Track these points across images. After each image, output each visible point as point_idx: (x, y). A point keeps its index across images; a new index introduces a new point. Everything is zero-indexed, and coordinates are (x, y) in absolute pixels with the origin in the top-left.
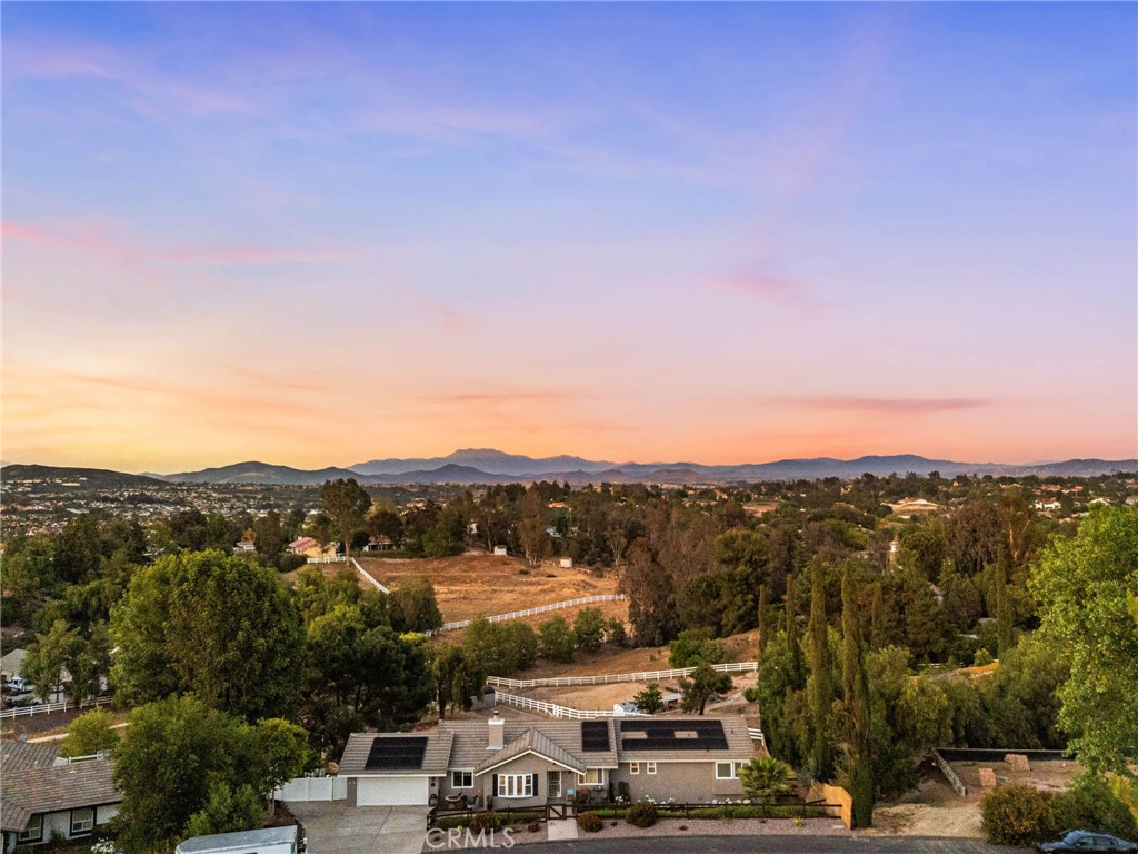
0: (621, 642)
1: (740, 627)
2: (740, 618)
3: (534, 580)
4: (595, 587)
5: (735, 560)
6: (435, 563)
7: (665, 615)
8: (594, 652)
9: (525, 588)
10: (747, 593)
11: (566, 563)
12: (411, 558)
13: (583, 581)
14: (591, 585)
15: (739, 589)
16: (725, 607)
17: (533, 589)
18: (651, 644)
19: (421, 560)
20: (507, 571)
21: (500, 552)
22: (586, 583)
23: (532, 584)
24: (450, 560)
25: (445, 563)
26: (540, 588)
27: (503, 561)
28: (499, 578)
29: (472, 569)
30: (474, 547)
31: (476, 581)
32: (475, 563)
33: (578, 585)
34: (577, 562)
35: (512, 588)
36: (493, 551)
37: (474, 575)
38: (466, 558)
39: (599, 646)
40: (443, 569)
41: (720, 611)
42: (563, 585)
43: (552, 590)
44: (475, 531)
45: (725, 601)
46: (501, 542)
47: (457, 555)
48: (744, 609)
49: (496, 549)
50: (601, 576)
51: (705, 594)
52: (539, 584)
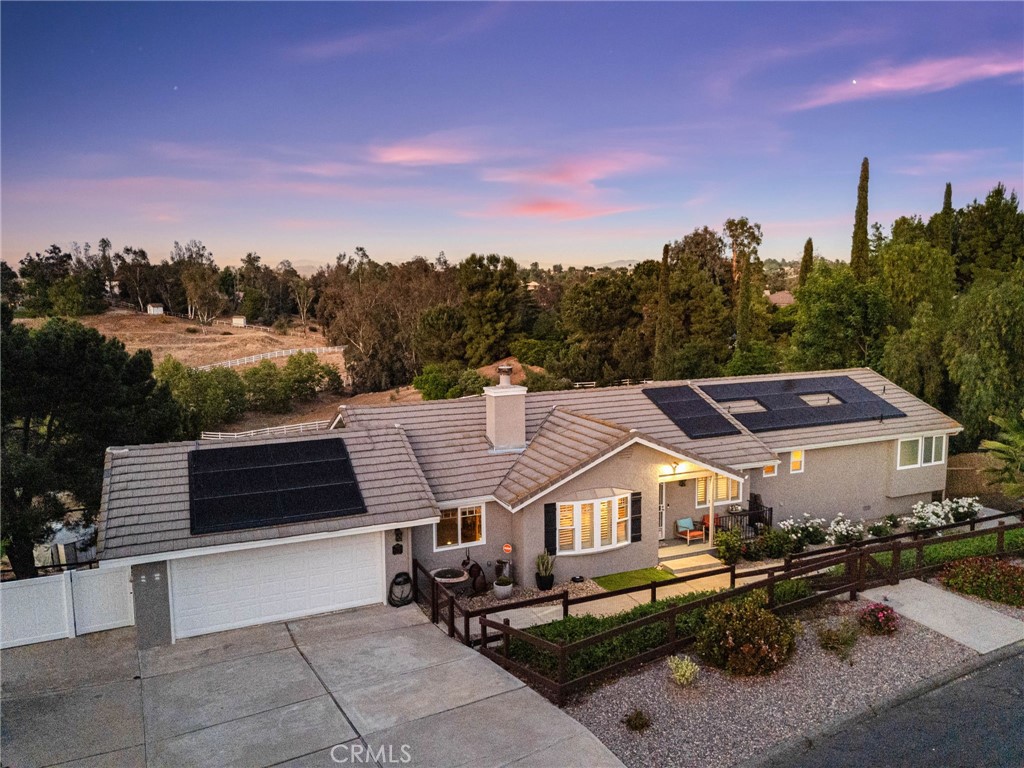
0: (337, 391)
1: (488, 358)
2: (490, 348)
3: (208, 337)
4: (282, 344)
5: (483, 286)
7: (391, 357)
8: (308, 401)
10: (496, 322)
11: (239, 321)
13: (266, 337)
14: (277, 341)
15: (489, 317)
16: (471, 339)
17: (209, 345)
18: (377, 388)
20: (170, 329)
21: (154, 310)
22: (272, 339)
23: (207, 341)
26: (218, 344)
27: (162, 320)
28: (161, 336)
29: (123, 327)
30: (118, 306)
32: (124, 322)
33: (263, 340)
34: (251, 320)
35: (181, 345)
36: (146, 311)
38: (112, 317)
39: (315, 394)
41: (464, 344)
42: (245, 342)
43: (234, 346)
44: (116, 290)
45: (470, 332)
46: (156, 300)
47: (99, 313)
48: (492, 339)
49: (149, 307)
50: (285, 334)
51: (447, 326)
52: (215, 340)
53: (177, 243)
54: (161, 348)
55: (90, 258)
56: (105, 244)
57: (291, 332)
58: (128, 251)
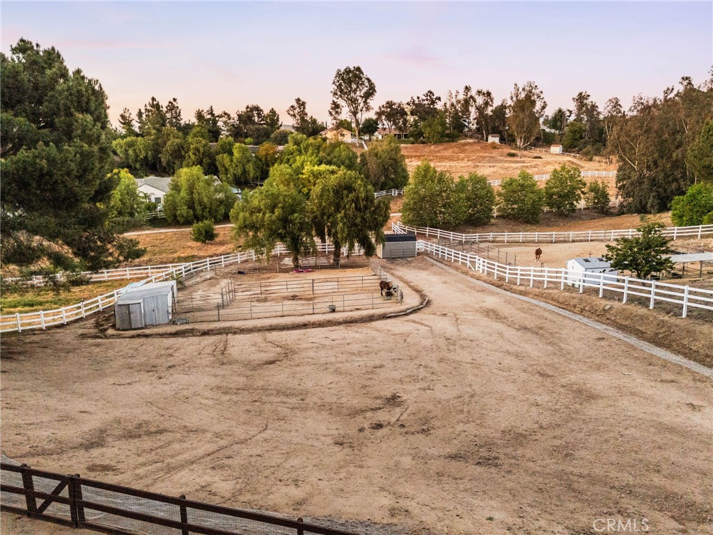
0: (601, 209)
3: (519, 159)
6: (433, 147)
8: (566, 216)
9: (507, 165)
12: (413, 143)
13: (569, 161)
17: (515, 165)
19: (421, 145)
20: (495, 153)
21: (493, 139)
23: (517, 162)
24: (445, 145)
25: (440, 147)
27: (494, 146)
28: (484, 158)
29: (463, 151)
30: (471, 137)
31: (463, 159)
32: (467, 147)
34: (567, 149)
35: (494, 164)
36: (487, 140)
37: (462, 155)
38: (460, 144)
39: (574, 210)
40: (439, 151)
42: (547, 164)
46: (495, 131)
47: (453, 141)
49: (490, 137)
50: (591, 160)
52: (524, 162)
53: (516, 85)
54: (478, 166)
55: (459, 102)
56: (467, 89)
57: (597, 158)
58: (479, 92)
